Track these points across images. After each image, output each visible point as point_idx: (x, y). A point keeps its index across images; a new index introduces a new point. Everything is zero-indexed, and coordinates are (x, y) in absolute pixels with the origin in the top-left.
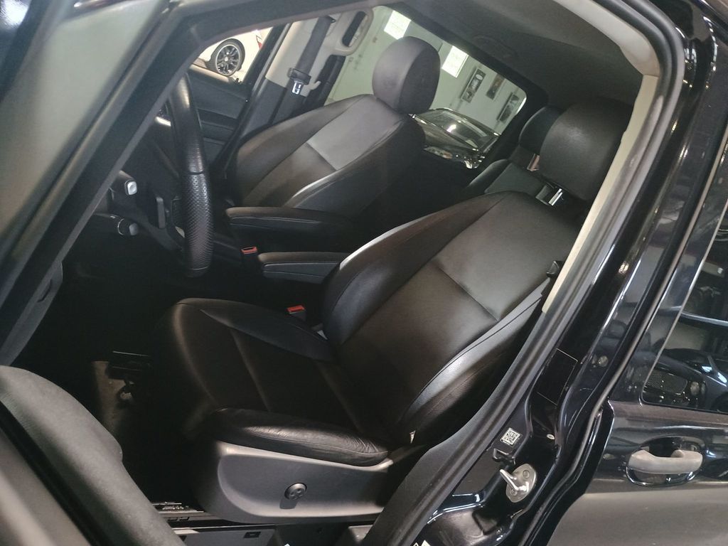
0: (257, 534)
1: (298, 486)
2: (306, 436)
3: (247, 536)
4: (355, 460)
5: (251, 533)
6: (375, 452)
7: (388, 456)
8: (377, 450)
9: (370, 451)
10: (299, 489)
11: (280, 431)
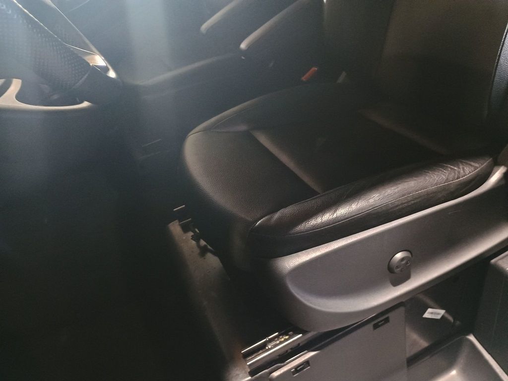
0: (387, 320)
1: (399, 256)
2: (371, 201)
3: (376, 326)
4: (452, 193)
5: (379, 322)
6: (476, 168)
7: (496, 164)
8: (477, 165)
9: (467, 171)
10: (402, 259)
11: (335, 212)
